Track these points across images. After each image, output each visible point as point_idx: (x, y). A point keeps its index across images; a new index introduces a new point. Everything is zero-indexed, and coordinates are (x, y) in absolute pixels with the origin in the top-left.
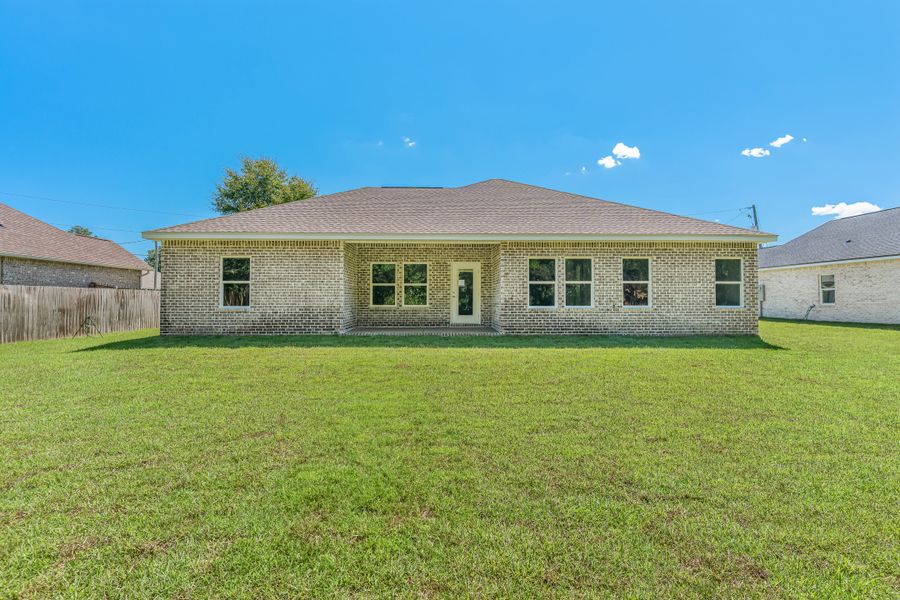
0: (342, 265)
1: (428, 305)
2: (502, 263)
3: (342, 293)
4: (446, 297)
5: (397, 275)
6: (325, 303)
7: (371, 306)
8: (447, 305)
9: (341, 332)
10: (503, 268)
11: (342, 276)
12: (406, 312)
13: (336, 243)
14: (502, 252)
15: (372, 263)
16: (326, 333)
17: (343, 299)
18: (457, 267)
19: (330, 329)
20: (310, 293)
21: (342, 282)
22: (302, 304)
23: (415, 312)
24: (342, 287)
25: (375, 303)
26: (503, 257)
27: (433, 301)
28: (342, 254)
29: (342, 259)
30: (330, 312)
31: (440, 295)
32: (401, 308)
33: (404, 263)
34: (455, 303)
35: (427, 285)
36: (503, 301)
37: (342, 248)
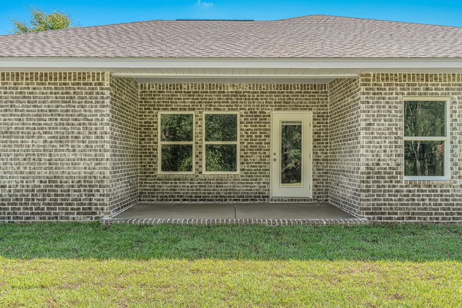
0: (107, 110)
1: (238, 172)
2: (363, 107)
3: (107, 155)
4: (264, 161)
5: (196, 130)
6: (80, 171)
7: (160, 172)
8: (266, 172)
9: (106, 218)
10: (363, 116)
11: (107, 128)
12: (207, 181)
13: (98, 75)
14: (363, 89)
15: (160, 113)
16: (81, 219)
17: (108, 165)
18: (278, 118)
19: (88, 212)
20: (57, 156)
21: (107, 138)
22: (45, 173)
23: (220, 181)
24: (107, 146)
25: (164, 168)
26: (363, 98)
27: (246, 166)
28: (107, 93)
29: (107, 102)
30: (89, 186)
31: (256, 158)
32: (201, 176)
33: (205, 113)
34: (276, 169)
35: (238, 143)
36: (363, 168)
37: (107, 84)
